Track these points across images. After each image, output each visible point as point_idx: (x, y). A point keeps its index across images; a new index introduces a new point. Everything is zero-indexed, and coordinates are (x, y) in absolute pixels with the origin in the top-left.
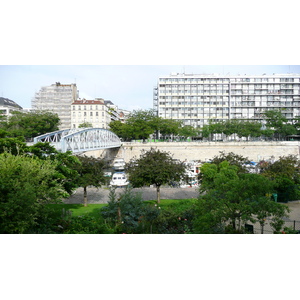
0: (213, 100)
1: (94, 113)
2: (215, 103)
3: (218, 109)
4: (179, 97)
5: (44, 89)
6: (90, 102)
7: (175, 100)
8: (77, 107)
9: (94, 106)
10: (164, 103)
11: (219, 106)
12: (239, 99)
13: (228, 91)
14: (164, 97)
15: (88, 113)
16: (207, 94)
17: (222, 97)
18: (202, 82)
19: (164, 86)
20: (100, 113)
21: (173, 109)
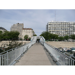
0: (65, 29)
1: (29, 32)
2: (65, 30)
3: (66, 32)
4: (54, 28)
5: (14, 25)
6: (28, 29)
7: (53, 29)
8: (24, 30)
9: (29, 30)
10: (50, 30)
11: (67, 31)
12: (73, 29)
13: (69, 26)
14: (50, 28)
15: (27, 32)
16: (63, 27)
17: (67, 28)
18: (61, 24)
19: (50, 24)
20: (31, 32)
21: (53, 31)
